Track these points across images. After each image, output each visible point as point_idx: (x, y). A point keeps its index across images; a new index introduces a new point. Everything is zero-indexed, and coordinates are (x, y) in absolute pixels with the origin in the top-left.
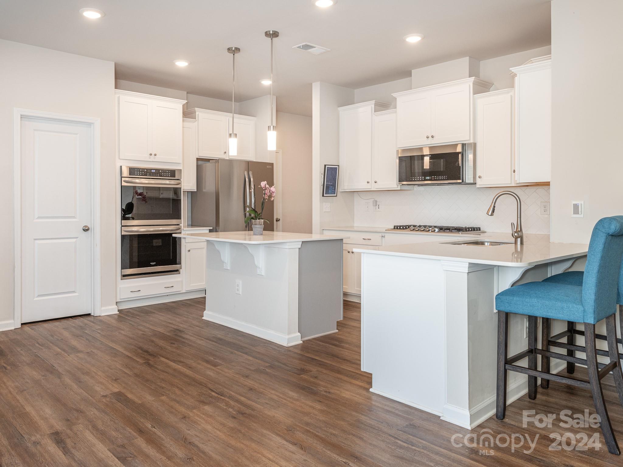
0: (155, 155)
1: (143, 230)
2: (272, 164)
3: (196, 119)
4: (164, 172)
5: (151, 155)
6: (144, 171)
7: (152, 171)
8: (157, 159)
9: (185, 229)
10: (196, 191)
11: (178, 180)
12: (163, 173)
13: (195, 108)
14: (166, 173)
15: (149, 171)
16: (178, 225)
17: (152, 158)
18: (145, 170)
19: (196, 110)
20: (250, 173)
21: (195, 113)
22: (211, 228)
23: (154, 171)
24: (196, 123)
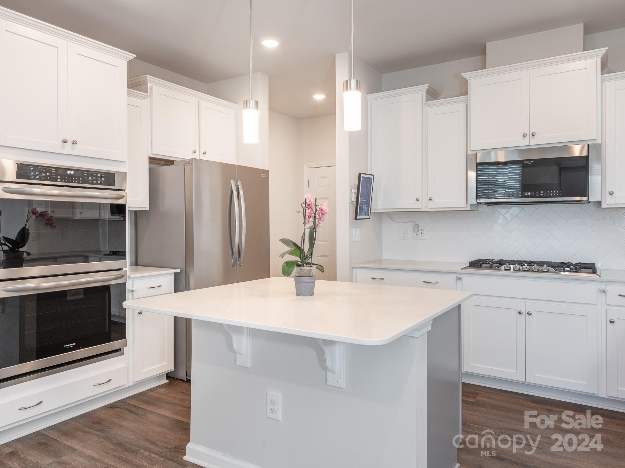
0: (74, 143)
1: (47, 285)
2: (267, 172)
3: (147, 92)
4: (92, 176)
5: (65, 141)
6: (50, 172)
7: (69, 172)
8: (78, 150)
9: (132, 276)
10: (148, 210)
11: (118, 190)
12: (90, 178)
13: (147, 75)
14: (97, 177)
15: (61, 172)
16: (119, 269)
17: (68, 149)
18: (53, 171)
19: (147, 78)
20: (239, 183)
21: (146, 84)
22: (178, 271)
23: (72, 173)
24: (148, 99)
